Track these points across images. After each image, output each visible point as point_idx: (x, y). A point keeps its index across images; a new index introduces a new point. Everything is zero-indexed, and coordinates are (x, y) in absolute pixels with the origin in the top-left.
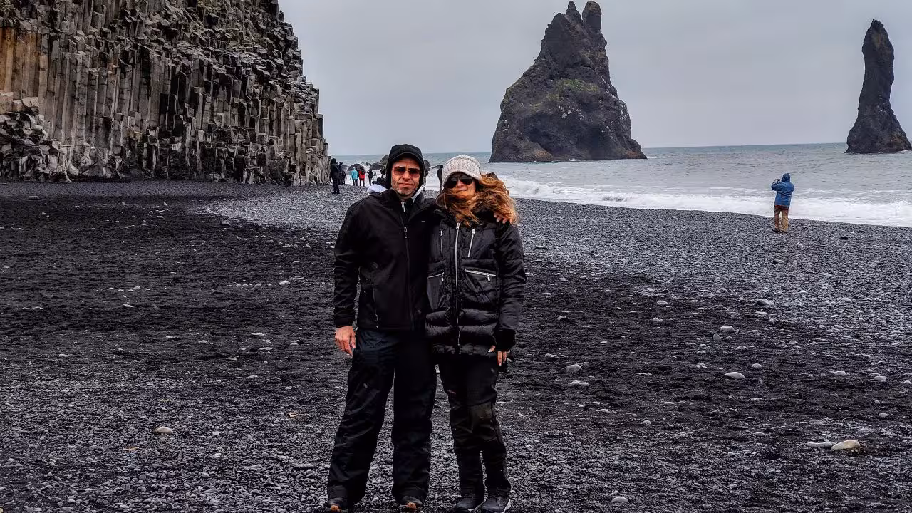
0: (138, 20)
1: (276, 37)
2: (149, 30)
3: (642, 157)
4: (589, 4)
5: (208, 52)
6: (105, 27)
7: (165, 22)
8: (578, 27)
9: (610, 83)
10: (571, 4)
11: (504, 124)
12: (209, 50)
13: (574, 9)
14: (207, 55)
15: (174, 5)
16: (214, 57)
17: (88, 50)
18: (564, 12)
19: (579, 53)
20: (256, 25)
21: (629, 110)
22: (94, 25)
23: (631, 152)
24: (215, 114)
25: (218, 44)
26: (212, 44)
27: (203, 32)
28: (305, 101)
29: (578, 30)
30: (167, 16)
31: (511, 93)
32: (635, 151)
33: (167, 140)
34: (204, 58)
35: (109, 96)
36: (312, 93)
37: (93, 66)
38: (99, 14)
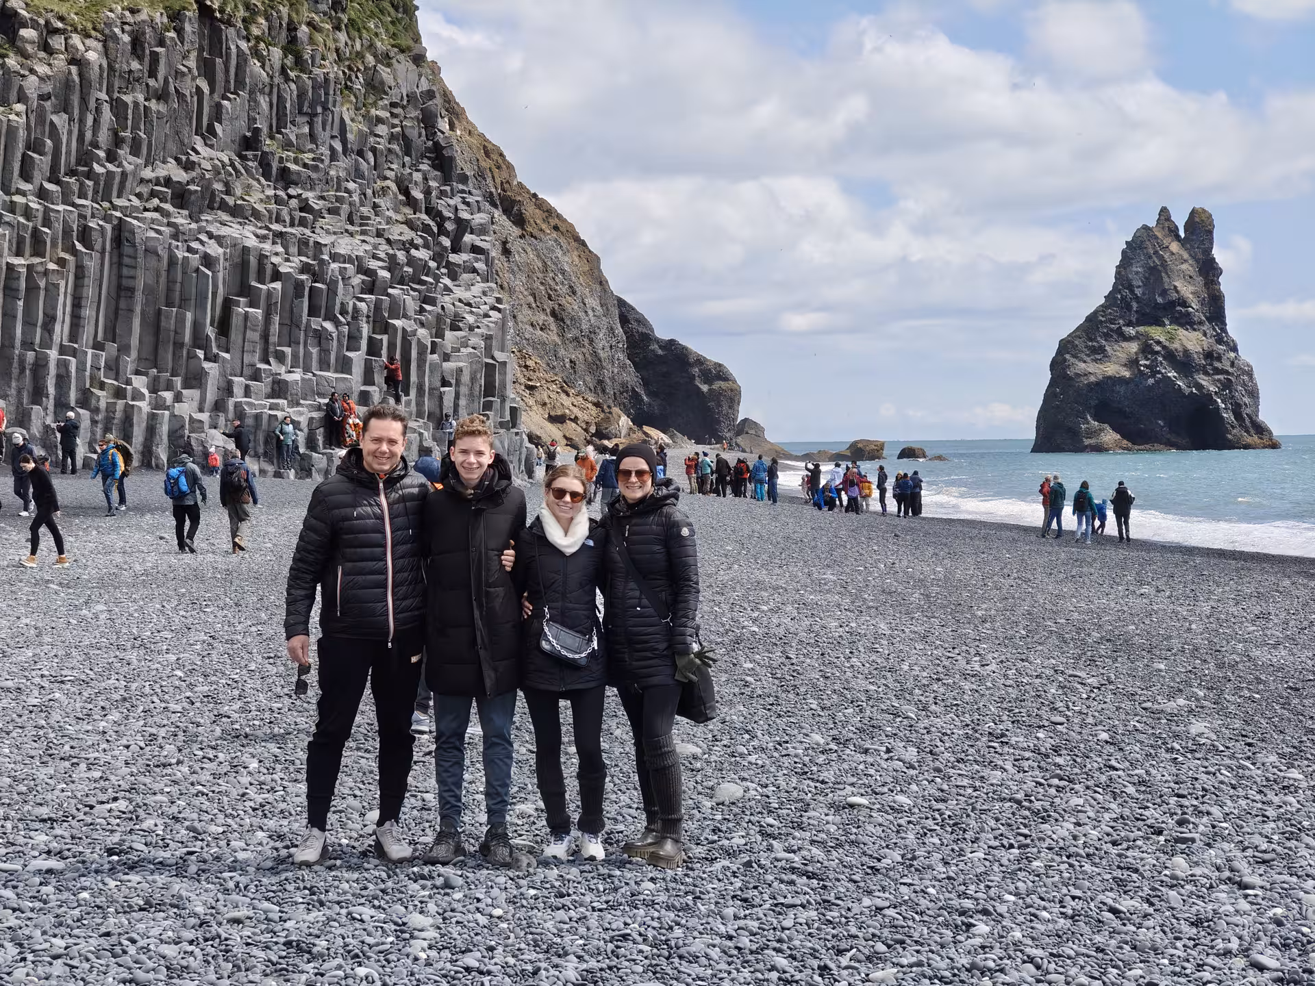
0: (119, 170)
1: (439, 214)
2: (144, 190)
3: (1274, 446)
4: (1193, 213)
5: (264, 232)
6: (50, 181)
7: (180, 175)
8: (1175, 247)
9: (1226, 333)
10: (1164, 212)
11: (1055, 395)
12: (269, 229)
13: (1168, 219)
14: (263, 238)
15: (211, 147)
16: (279, 241)
17: (8, 223)
18: (1152, 223)
19: (1175, 287)
20: (406, 192)
21: (1256, 375)
22: (26, 176)
23: (1256, 437)
24: (271, 349)
25: (292, 219)
26: (278, 220)
27: (262, 196)
28: (471, 329)
29: (1174, 251)
30: (188, 166)
31: (1066, 346)
32: (1262, 437)
33: (168, 396)
34: (252, 242)
35: (50, 312)
36: (492, 313)
37: (19, 253)
38: (35, 155)
